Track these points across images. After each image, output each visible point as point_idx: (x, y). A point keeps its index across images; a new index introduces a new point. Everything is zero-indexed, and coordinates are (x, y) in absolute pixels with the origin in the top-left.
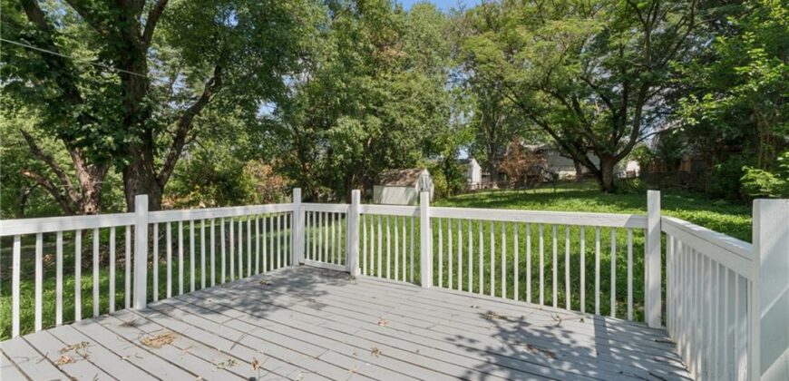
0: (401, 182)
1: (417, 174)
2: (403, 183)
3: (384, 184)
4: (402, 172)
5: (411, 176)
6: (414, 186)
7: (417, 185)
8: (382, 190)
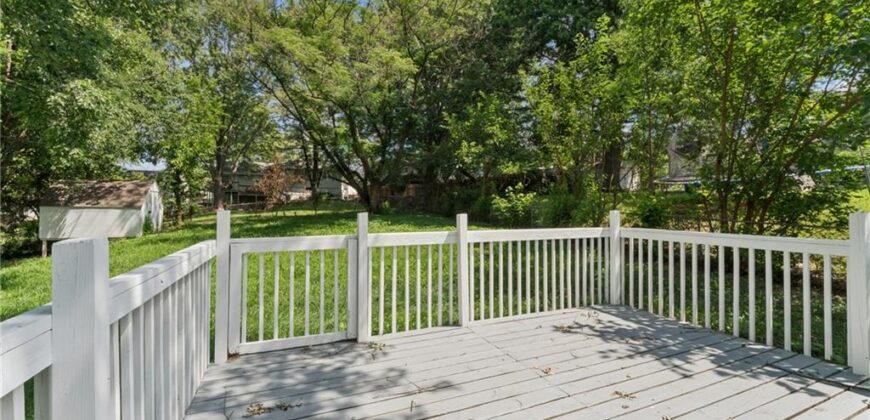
0: (111, 200)
1: (143, 190)
2: (113, 203)
3: (69, 204)
4: (108, 185)
5: (130, 191)
6: (140, 208)
7: (143, 208)
8: (64, 214)
